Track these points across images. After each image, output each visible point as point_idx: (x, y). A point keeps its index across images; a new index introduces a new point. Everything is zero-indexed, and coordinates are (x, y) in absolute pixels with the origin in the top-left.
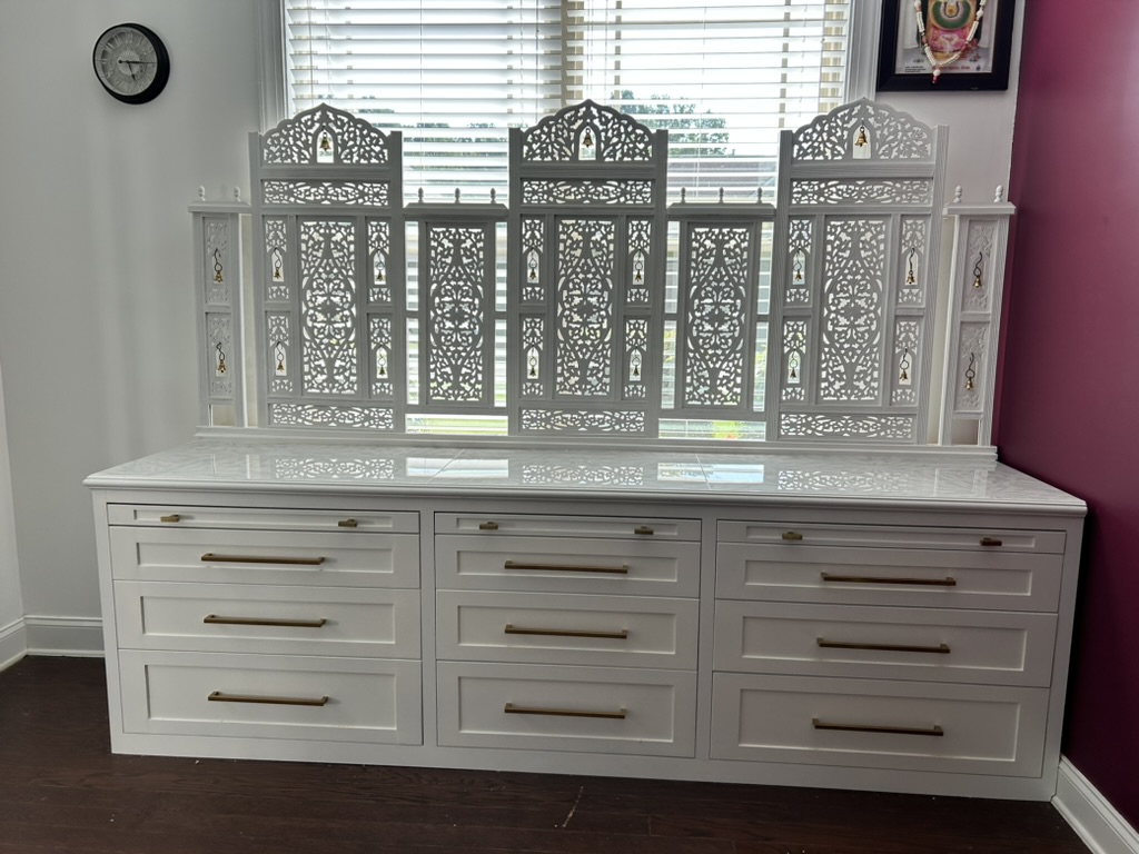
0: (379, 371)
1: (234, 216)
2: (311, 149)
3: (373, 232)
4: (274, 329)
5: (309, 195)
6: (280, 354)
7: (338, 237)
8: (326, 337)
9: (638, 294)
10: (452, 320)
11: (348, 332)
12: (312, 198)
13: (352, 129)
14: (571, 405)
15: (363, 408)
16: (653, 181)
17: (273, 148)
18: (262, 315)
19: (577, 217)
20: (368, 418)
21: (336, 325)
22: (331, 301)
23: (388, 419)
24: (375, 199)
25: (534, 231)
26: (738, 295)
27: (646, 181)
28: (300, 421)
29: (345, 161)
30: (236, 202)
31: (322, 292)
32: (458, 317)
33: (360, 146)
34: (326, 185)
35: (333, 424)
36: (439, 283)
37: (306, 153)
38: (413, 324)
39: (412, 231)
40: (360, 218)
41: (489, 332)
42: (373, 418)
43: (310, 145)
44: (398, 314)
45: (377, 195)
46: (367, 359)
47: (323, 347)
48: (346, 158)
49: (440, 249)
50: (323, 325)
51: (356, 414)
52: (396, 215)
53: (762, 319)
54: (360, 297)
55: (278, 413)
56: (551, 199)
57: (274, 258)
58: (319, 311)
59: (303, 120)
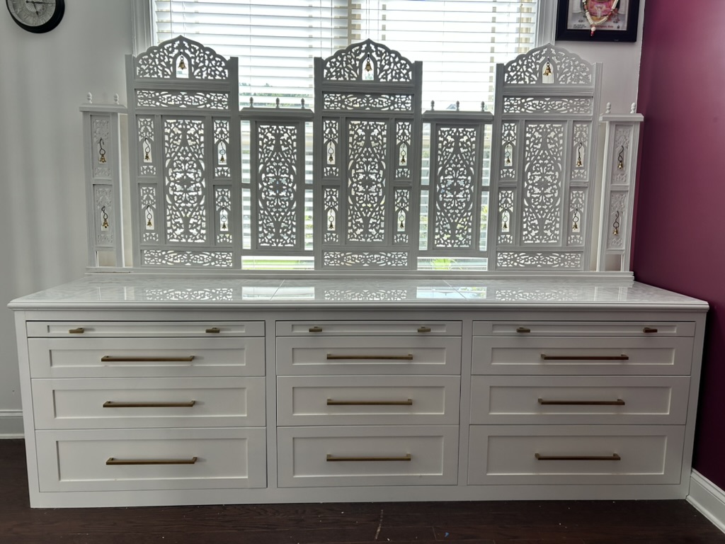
0: (222, 227)
1: (115, 114)
2: (171, 68)
3: (217, 128)
4: (145, 196)
5: (171, 101)
6: (149, 214)
7: (192, 131)
8: (183, 202)
9: (403, 171)
10: (274, 190)
11: (200, 198)
12: (173, 103)
13: (202, 55)
14: (359, 248)
15: (211, 252)
16: (413, 95)
17: (143, 67)
18: (136, 186)
19: (361, 119)
20: (214, 259)
21: (190, 194)
22: (187, 176)
23: (228, 260)
24: (219, 105)
25: (332, 128)
26: (469, 173)
27: (407, 96)
28: (164, 262)
29: (197, 77)
30: (116, 104)
31: (181, 170)
32: (278, 187)
33: (208, 67)
34: (183, 93)
35: (188, 264)
36: (265, 164)
37: (168, 70)
38: (246, 194)
39: (245, 127)
40: (208, 118)
41: (300, 199)
42: (218, 259)
43: (171, 65)
44: (235, 185)
45: (220, 101)
46: (213, 219)
47: (181, 209)
48: (198, 75)
49: (265, 140)
50: (181, 193)
51: (205, 256)
52: (234, 116)
53: (485, 189)
54: (208, 174)
55: (148, 257)
56: (343, 106)
57: (145, 145)
58: (178, 184)
59: (166, 47)
